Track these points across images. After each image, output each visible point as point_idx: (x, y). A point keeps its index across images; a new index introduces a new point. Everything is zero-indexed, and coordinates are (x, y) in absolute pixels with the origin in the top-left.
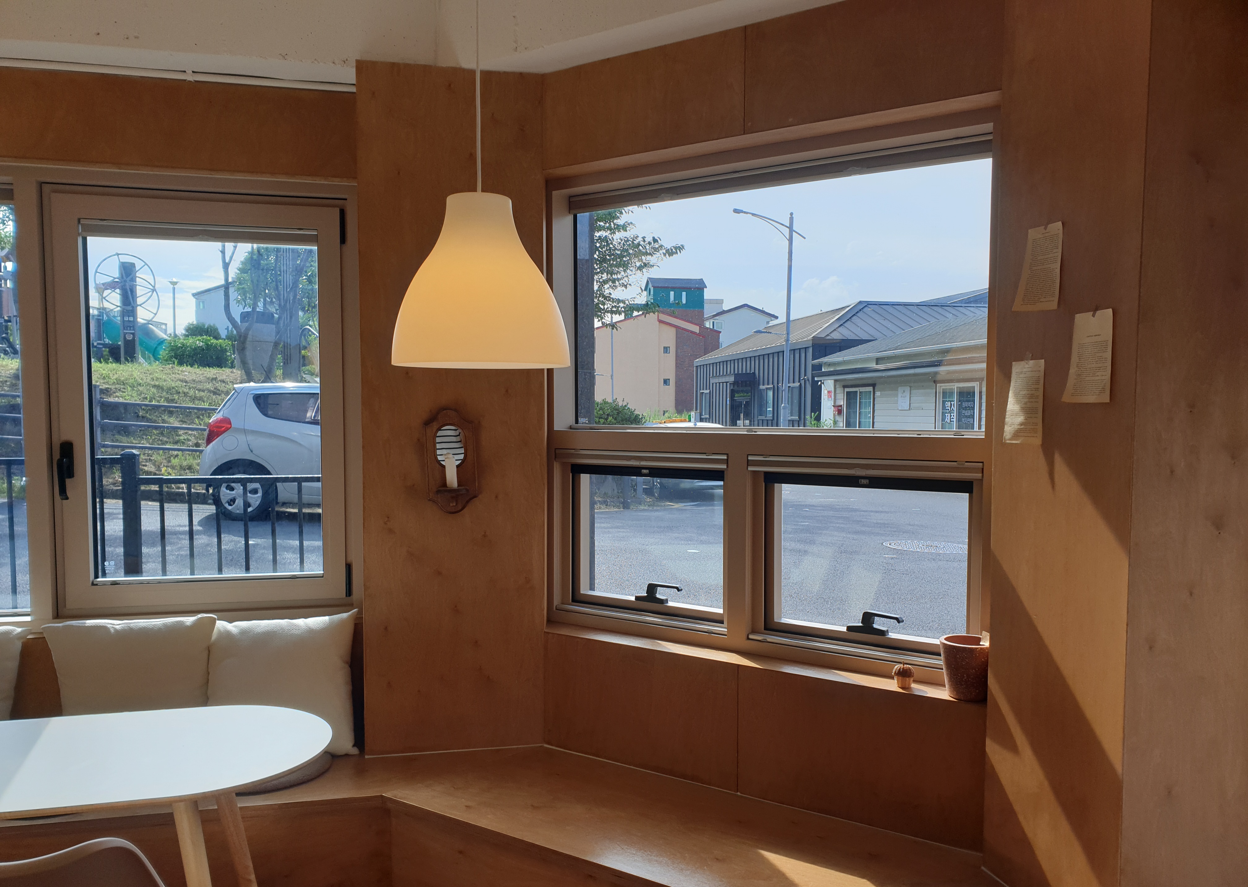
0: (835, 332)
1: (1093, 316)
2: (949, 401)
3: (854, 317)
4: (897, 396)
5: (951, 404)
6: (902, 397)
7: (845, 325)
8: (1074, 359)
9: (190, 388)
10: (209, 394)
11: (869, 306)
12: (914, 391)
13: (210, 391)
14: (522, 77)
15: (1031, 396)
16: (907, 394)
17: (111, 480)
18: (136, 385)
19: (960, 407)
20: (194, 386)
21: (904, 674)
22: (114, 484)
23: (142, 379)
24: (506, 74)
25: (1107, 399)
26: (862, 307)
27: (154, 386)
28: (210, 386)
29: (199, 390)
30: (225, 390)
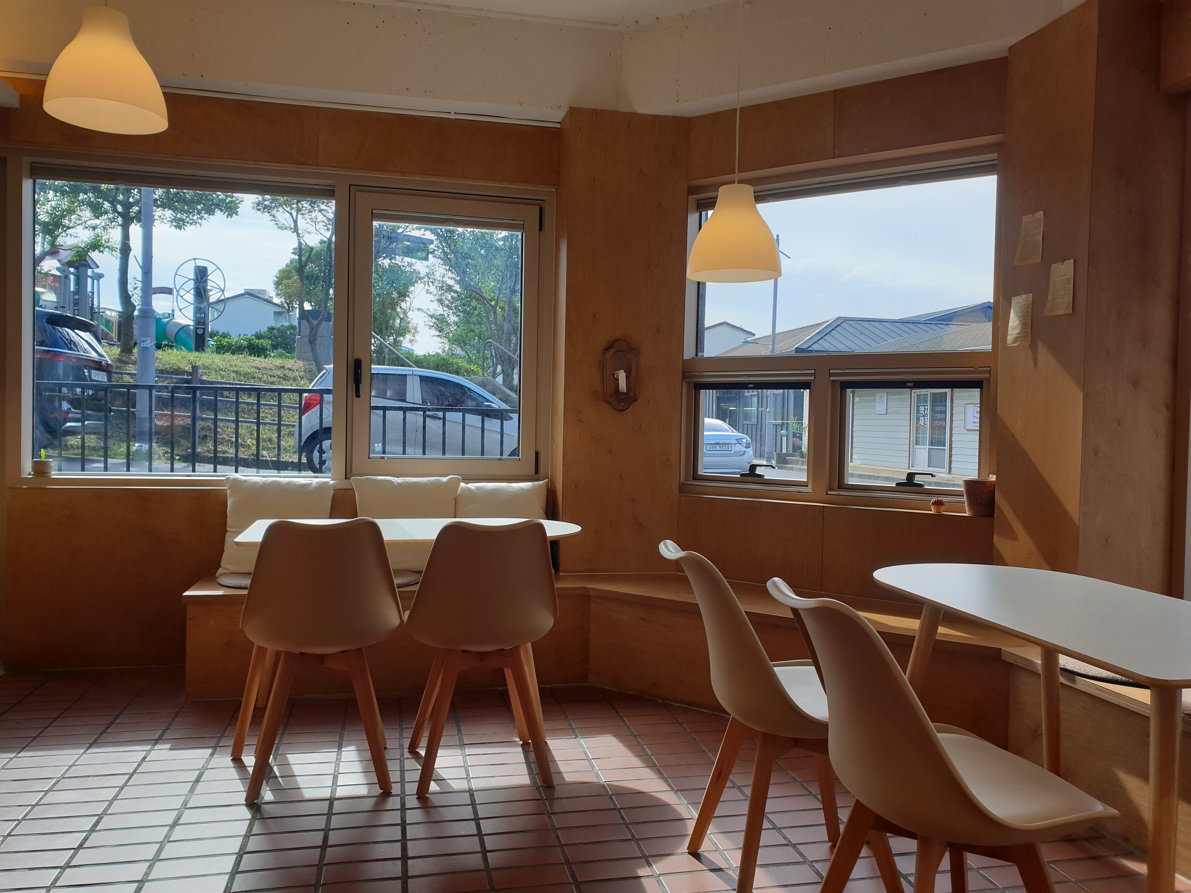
0: (816, 344)
1: (1062, 264)
2: (923, 406)
3: (834, 331)
4: (875, 401)
5: (925, 409)
6: (879, 402)
7: (825, 338)
8: (1051, 290)
9: (263, 374)
10: (279, 380)
11: (847, 322)
12: (890, 397)
13: (279, 377)
14: (676, 120)
15: (1024, 316)
16: (884, 399)
17: (206, 449)
18: (218, 370)
19: (933, 410)
20: (266, 372)
21: (938, 503)
22: (208, 451)
23: (223, 366)
24: (666, 117)
25: (1071, 312)
26: (840, 323)
27: (234, 371)
28: (279, 373)
29: (271, 376)
30: (293, 376)
